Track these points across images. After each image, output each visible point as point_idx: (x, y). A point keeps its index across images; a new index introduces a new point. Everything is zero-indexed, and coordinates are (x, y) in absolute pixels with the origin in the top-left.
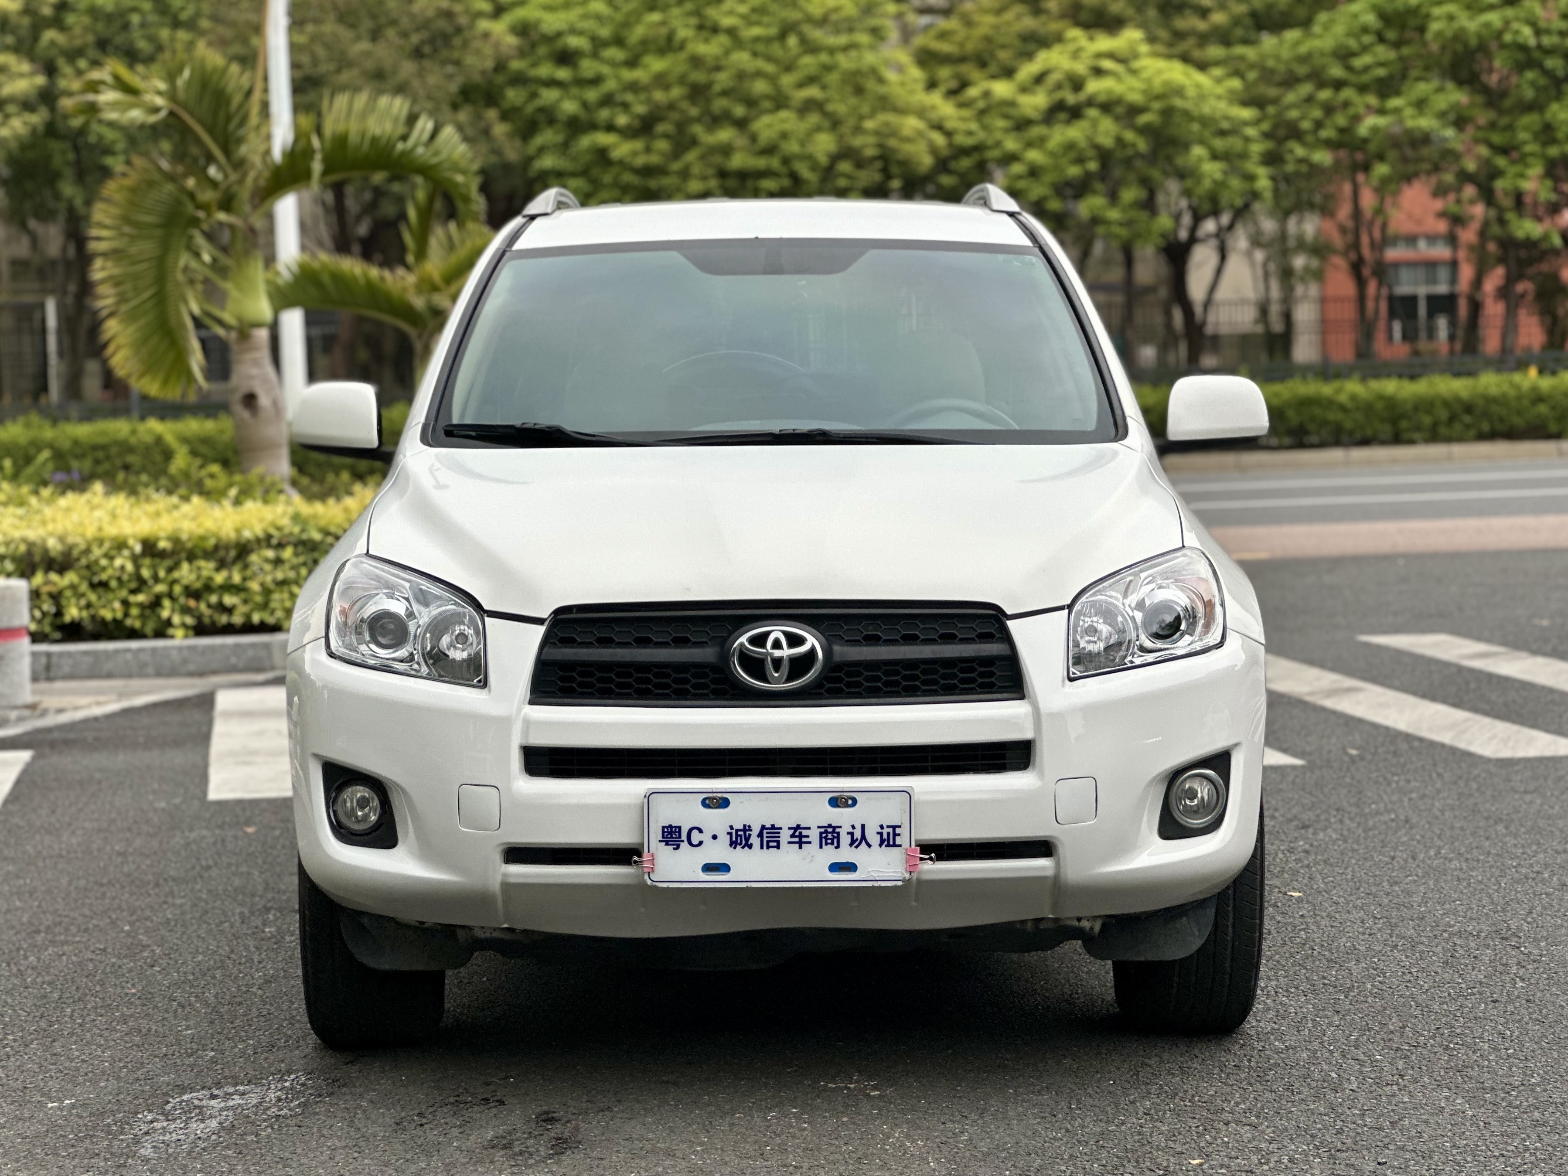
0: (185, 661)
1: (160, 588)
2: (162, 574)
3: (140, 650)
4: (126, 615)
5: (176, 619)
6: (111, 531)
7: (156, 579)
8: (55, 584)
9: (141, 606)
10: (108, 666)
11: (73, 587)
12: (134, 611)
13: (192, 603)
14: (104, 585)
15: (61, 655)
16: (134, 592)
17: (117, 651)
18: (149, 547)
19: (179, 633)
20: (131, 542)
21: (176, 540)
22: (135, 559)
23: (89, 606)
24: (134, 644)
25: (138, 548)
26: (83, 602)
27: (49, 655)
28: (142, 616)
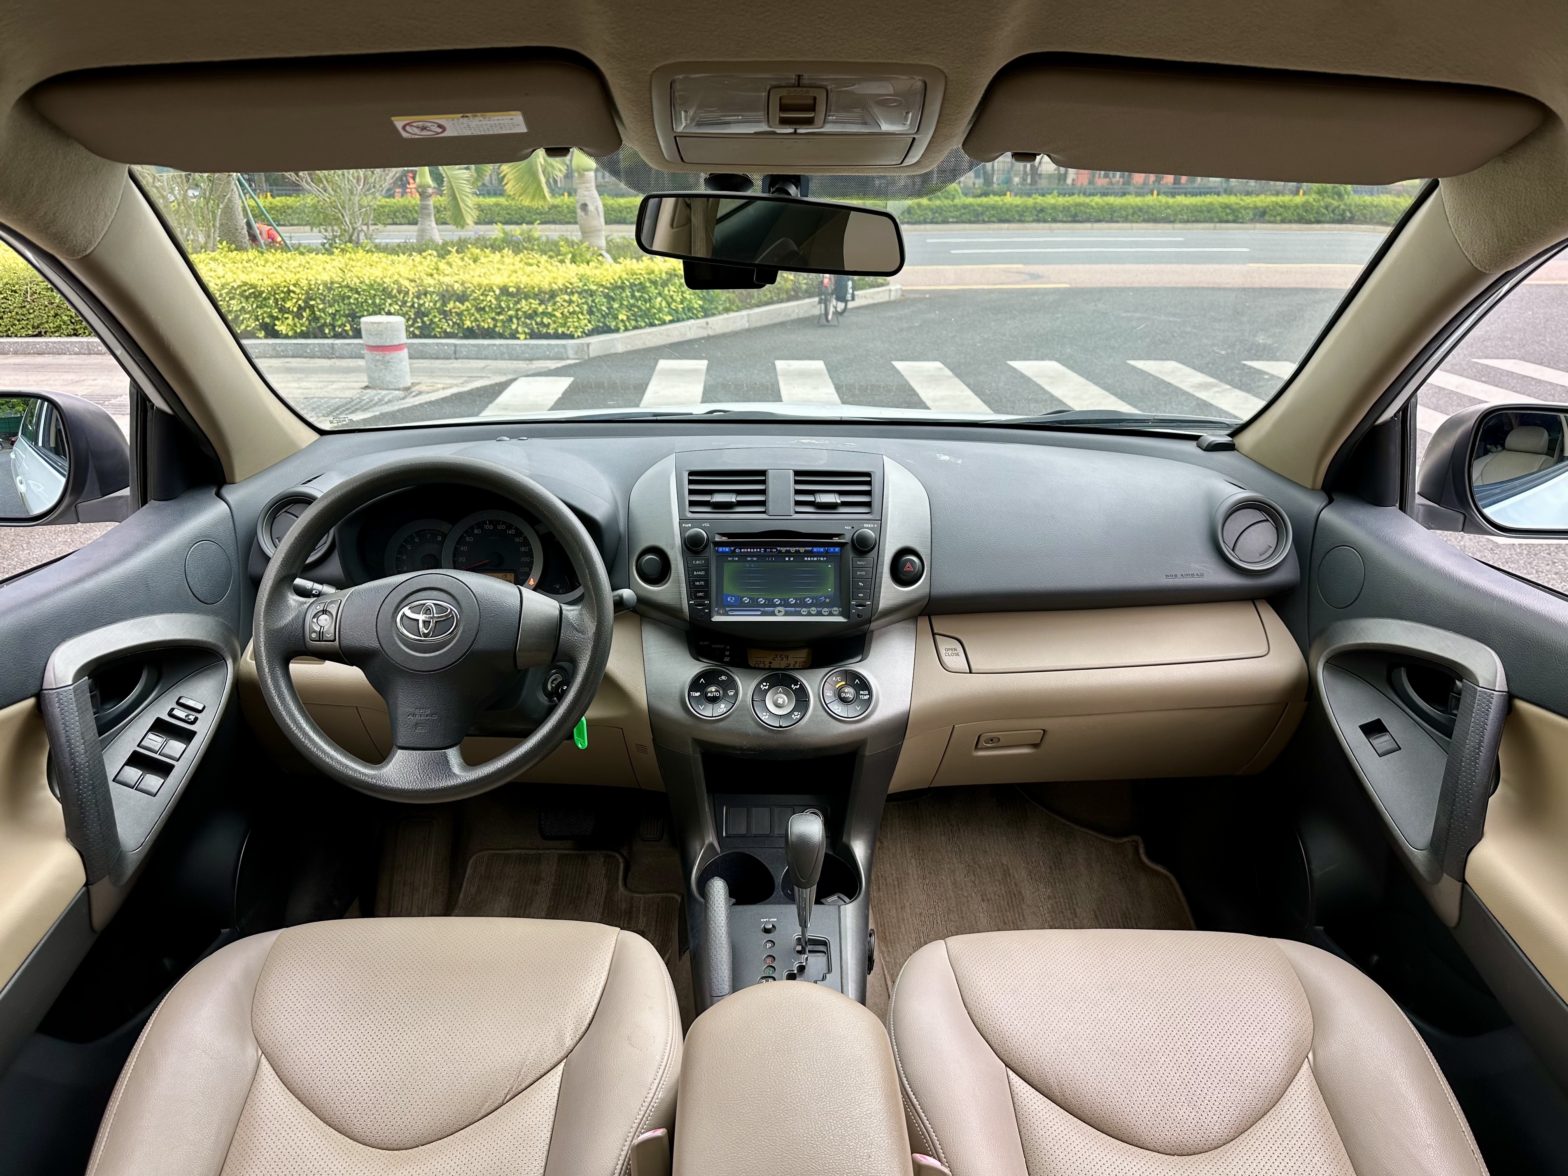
0: (523, 352)
1: (511, 313)
2: (511, 305)
3: (501, 345)
4: (495, 326)
5: (520, 329)
6: (485, 282)
7: (509, 309)
8: (459, 308)
9: (502, 320)
10: (485, 353)
11: (468, 310)
12: (499, 324)
13: (528, 321)
14: (483, 309)
15: (462, 345)
16: (499, 314)
17: (489, 345)
18: (504, 290)
19: (522, 336)
20: (495, 288)
21: (518, 289)
22: (497, 298)
23: (476, 320)
24: (498, 342)
25: (498, 292)
26: (473, 318)
27: (455, 345)
28: (504, 326)
